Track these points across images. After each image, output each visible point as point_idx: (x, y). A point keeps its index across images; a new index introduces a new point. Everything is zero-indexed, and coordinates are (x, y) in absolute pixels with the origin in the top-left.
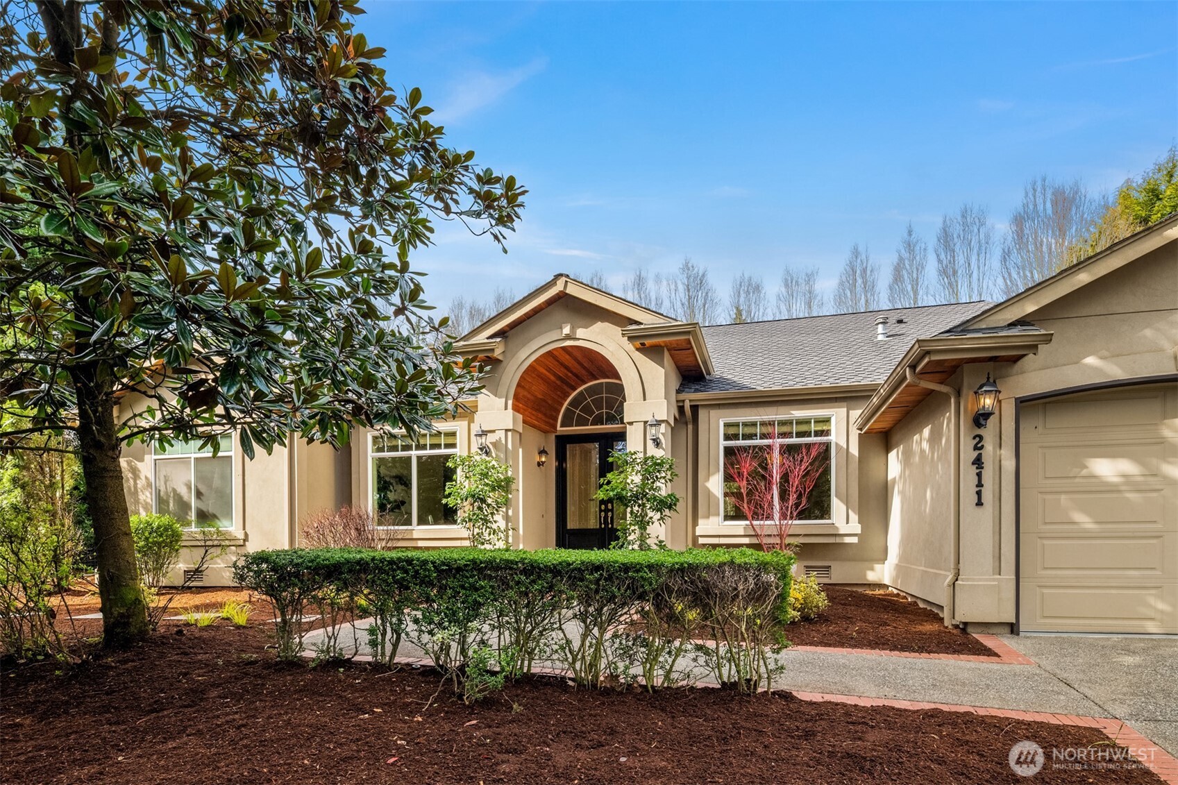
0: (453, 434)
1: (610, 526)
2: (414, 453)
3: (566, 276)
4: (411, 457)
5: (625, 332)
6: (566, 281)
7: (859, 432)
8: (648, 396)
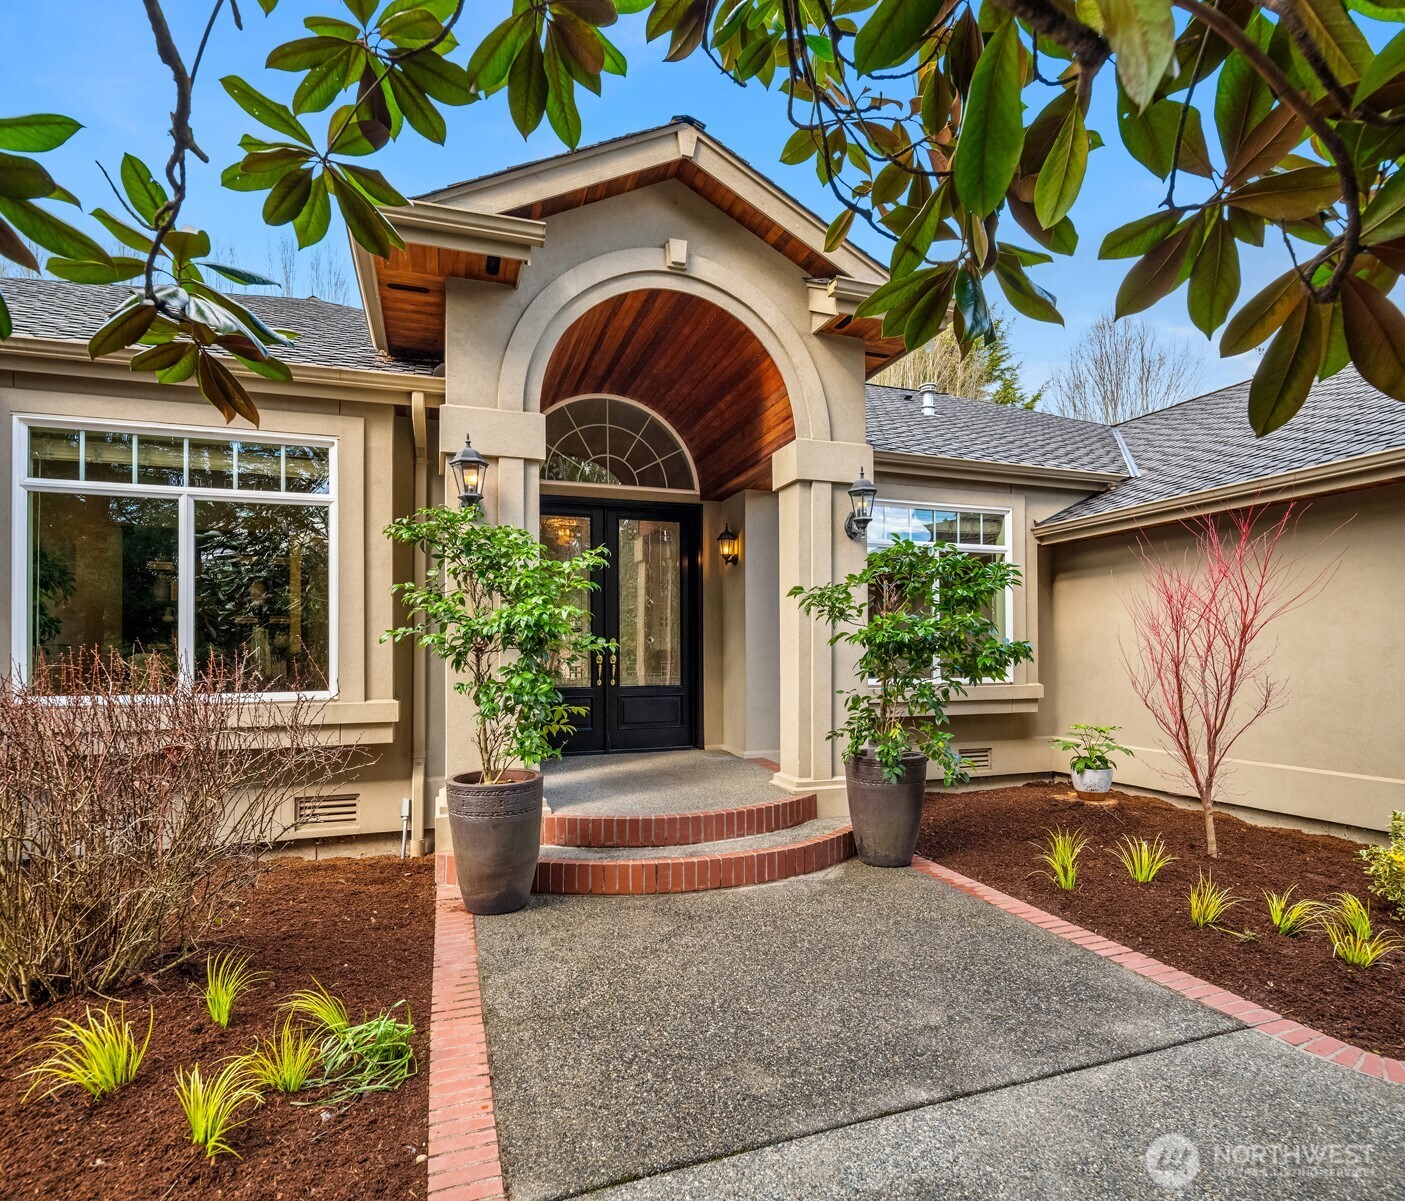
0: (319, 455)
1: (613, 682)
2: (185, 494)
3: (700, 127)
4: (175, 502)
5: (841, 285)
6: (698, 139)
7: (1038, 542)
8: (838, 432)
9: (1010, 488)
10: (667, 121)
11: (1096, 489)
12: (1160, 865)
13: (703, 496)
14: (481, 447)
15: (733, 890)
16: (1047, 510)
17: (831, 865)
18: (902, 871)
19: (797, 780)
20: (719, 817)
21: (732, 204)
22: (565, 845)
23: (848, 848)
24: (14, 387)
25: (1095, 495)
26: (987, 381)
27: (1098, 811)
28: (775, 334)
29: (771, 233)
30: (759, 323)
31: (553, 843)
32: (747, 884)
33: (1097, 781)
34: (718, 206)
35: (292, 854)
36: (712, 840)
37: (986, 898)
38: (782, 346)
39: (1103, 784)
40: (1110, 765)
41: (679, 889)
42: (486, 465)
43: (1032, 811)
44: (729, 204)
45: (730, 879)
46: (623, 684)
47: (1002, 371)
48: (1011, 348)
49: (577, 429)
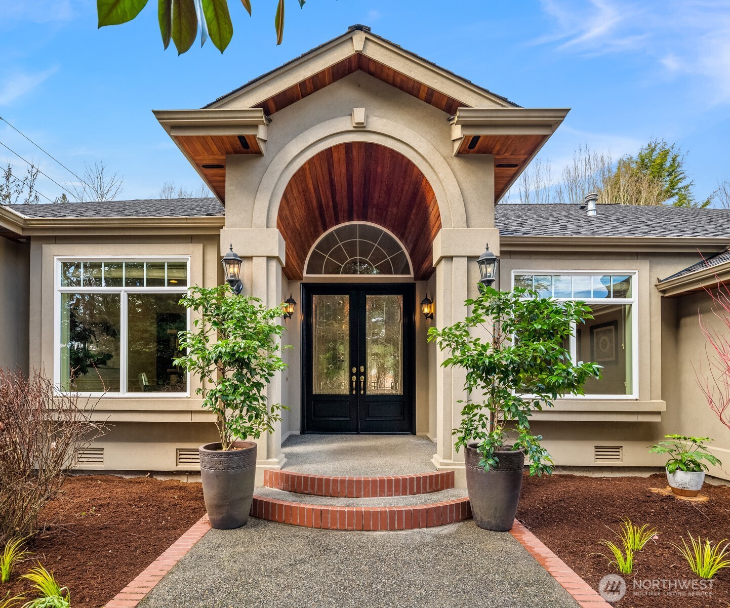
0: (182, 266)
1: (362, 392)
2: (123, 291)
3: (367, 30)
4: (119, 295)
5: (462, 114)
6: (366, 38)
7: (661, 294)
8: (472, 221)
9: (637, 255)
10: (347, 30)
11: (715, 251)
12: (722, 565)
13: (416, 278)
14: (240, 251)
15: (371, 533)
16: (668, 270)
17: (450, 523)
18: (499, 535)
19: (442, 461)
20: (374, 482)
21: (394, 77)
22: (283, 490)
23: (465, 512)
24: (55, 244)
25: (713, 256)
26: (665, 197)
27: (686, 506)
28: (426, 160)
29: (421, 92)
30: (416, 155)
31: (278, 488)
32: (381, 530)
33: (687, 481)
34: (386, 81)
35: (176, 478)
36: (369, 496)
37: (550, 570)
38: (432, 167)
39: (693, 483)
40: (702, 468)
41: (335, 527)
42: (241, 261)
43: (628, 500)
44: (392, 79)
45: (369, 525)
46: (368, 393)
47: (680, 189)
48: (686, 173)
49: (340, 244)
